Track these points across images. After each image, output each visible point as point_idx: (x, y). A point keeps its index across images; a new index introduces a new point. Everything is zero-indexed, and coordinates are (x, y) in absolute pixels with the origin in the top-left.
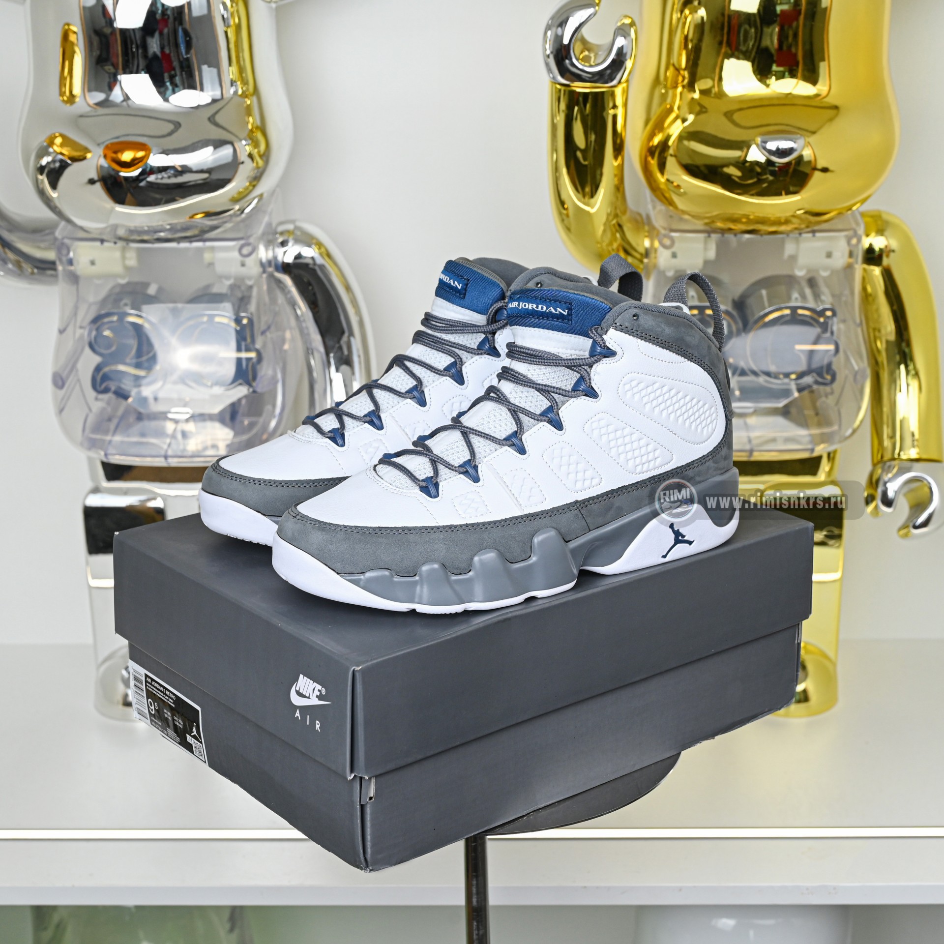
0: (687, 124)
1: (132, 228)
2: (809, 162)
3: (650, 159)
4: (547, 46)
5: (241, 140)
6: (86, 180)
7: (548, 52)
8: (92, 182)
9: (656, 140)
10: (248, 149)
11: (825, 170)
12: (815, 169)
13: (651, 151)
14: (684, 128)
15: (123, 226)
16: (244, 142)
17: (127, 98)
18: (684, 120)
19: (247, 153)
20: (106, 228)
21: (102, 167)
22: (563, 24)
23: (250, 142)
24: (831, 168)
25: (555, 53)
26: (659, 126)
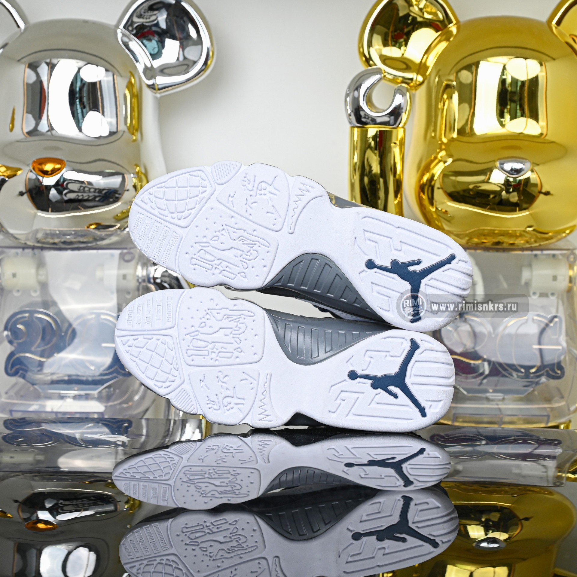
0: (447, 164)
1: (48, 232)
2: (536, 185)
3: (422, 194)
4: (348, 107)
5: (130, 174)
6: (17, 193)
7: (349, 111)
8: (21, 194)
9: (425, 178)
10: (134, 180)
11: (547, 193)
12: (540, 192)
13: (422, 188)
14: (445, 167)
15: (41, 229)
16: (132, 175)
17: (51, 128)
18: (445, 162)
19: (133, 184)
20: (29, 233)
21: (30, 179)
22: (358, 88)
23: (136, 176)
24: (552, 192)
25: (354, 111)
26: (427, 168)
